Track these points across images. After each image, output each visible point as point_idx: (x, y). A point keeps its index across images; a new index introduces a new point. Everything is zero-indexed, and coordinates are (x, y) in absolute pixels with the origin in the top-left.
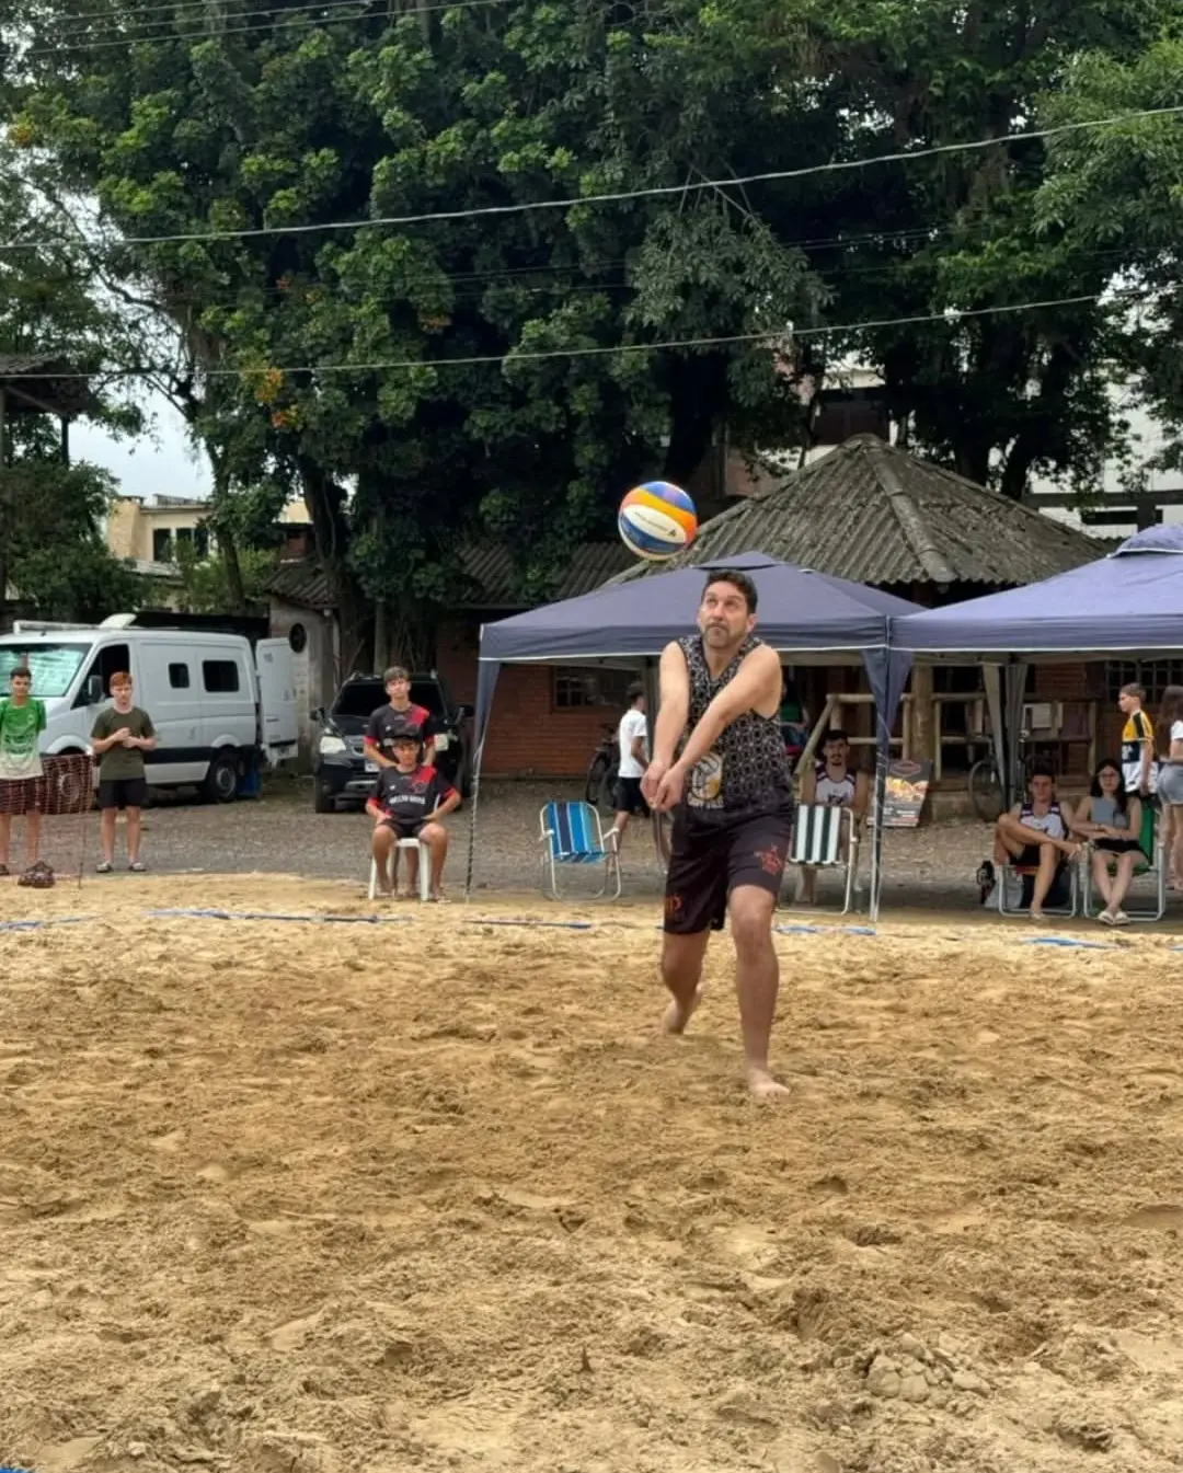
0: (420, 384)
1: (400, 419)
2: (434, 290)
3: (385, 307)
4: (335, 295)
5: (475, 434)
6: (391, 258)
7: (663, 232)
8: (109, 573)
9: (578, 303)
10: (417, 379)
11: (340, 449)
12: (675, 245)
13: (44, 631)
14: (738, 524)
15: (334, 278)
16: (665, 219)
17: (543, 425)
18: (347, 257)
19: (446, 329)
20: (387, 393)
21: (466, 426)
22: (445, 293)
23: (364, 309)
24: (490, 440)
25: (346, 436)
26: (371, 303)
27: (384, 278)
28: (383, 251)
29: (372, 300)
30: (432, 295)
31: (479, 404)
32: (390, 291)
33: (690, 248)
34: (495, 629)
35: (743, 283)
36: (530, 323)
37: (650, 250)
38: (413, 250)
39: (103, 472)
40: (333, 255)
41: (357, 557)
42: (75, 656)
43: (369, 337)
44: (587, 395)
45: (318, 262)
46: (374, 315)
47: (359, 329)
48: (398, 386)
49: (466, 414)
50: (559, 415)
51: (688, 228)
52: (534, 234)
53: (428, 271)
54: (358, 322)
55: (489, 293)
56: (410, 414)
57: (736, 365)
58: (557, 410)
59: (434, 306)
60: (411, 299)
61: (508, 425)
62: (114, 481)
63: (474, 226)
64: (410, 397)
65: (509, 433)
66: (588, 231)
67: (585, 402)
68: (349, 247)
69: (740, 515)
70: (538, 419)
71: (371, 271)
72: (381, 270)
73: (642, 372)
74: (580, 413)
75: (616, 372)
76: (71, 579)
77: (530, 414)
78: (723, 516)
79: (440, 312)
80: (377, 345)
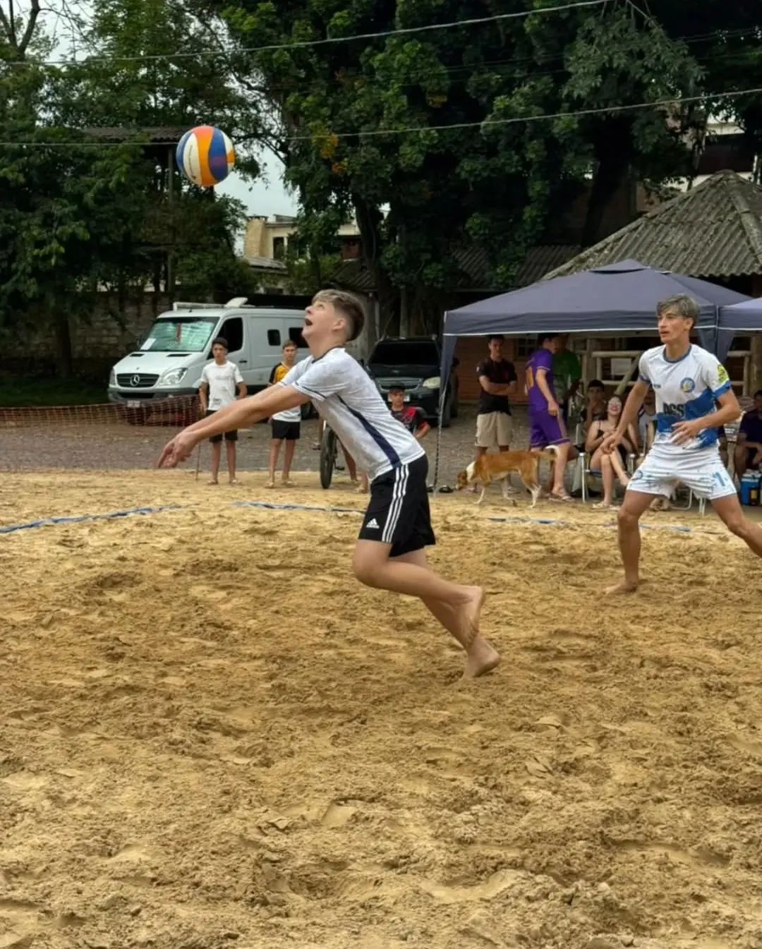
0: (427, 142)
1: (414, 167)
2: (437, 76)
3: (404, 90)
4: (372, 83)
5: (463, 175)
6: (409, 56)
7: (590, 31)
8: (232, 271)
9: (532, 83)
10: (425, 138)
11: (376, 187)
12: (596, 41)
13: (191, 309)
14: (635, 235)
15: (372, 71)
16: (590, 22)
17: (507, 168)
18: (380, 56)
19: (444, 104)
20: (405, 149)
21: (458, 170)
22: (444, 80)
23: (390, 93)
24: (472, 179)
25: (379, 179)
26: (396, 87)
27: (403, 70)
28: (403, 52)
29: (396, 86)
30: (435, 81)
31: (466, 155)
32: (408, 79)
33: (607, 43)
34: (454, 315)
35: (643, 66)
36: (498, 98)
37: (580, 45)
38: (422, 51)
39: (236, 202)
40: (372, 55)
41: (387, 259)
42: (209, 325)
43: (393, 111)
44: (536, 147)
45: (362, 60)
46: (397, 95)
47: (386, 106)
48: (412, 144)
49: (456, 162)
50: (518, 161)
51: (606, 30)
52: (503, 37)
53: (432, 65)
54: (386, 101)
55: (472, 79)
56: (419, 164)
57: (636, 125)
58: (516, 158)
59: (436, 89)
60: (422, 84)
61: (484, 169)
62: (244, 207)
63: (464, 32)
64: (420, 152)
65: (485, 174)
66: (538, 34)
67: (535, 152)
68: (381, 50)
69: (636, 229)
70: (504, 164)
71: (395, 65)
72: (401, 64)
73: (573, 131)
74: (531, 159)
75: (556, 130)
76: (209, 275)
77: (499, 161)
78: (624, 229)
79: (440, 93)
80: (399, 117)
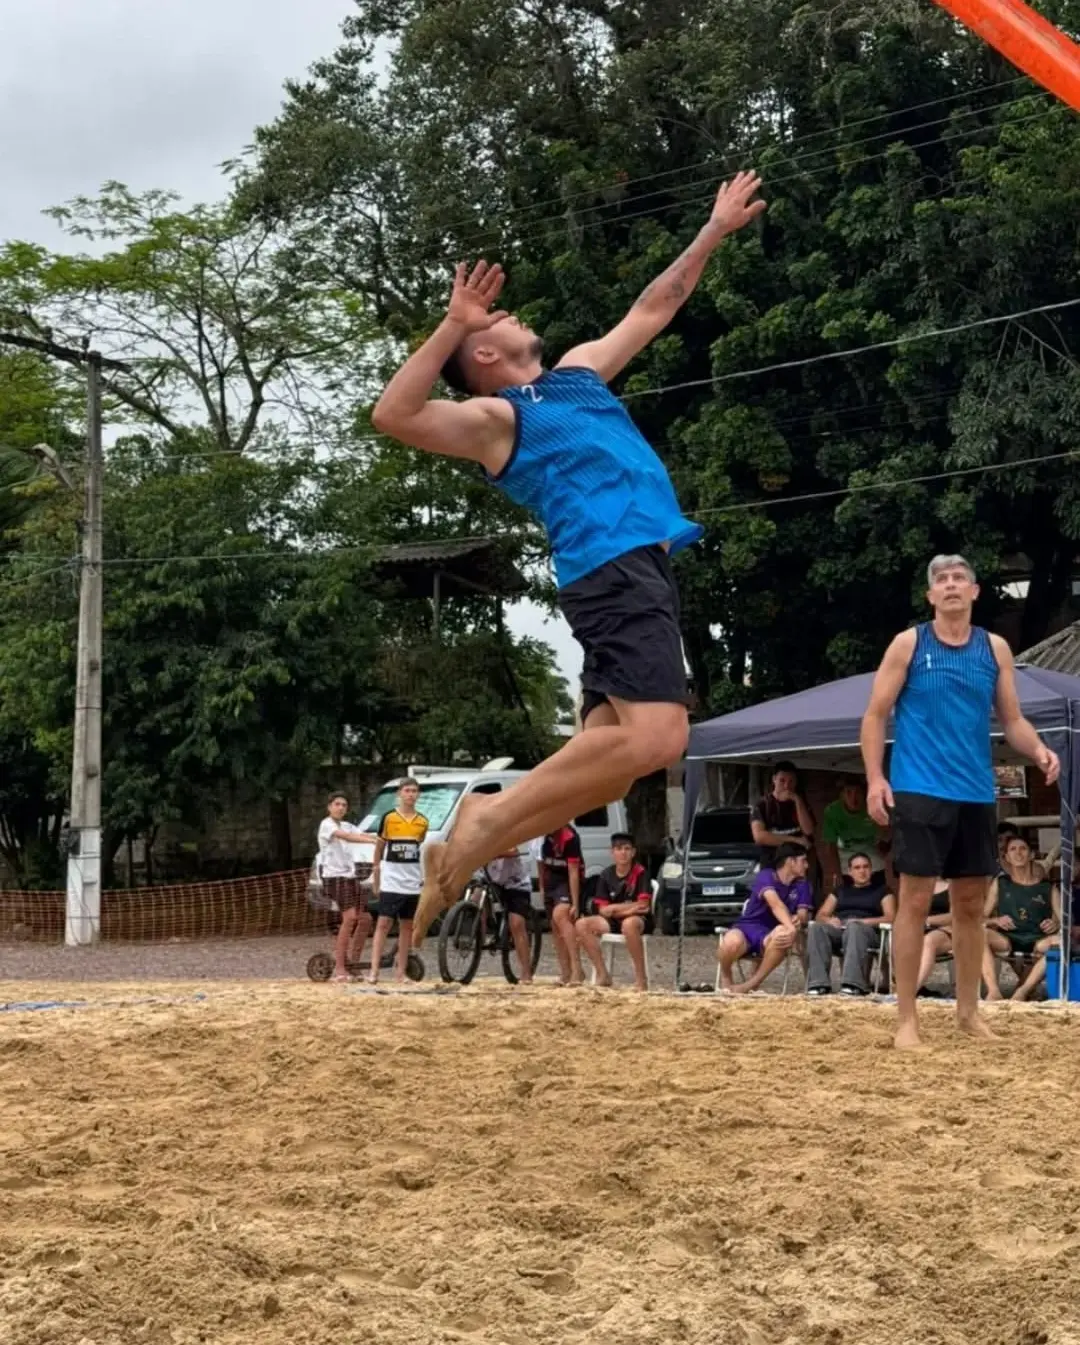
0: (760, 537)
1: (741, 569)
2: (771, 450)
3: (727, 470)
4: (685, 462)
5: (818, 581)
6: (731, 426)
7: (979, 380)
8: (500, 725)
9: (908, 453)
10: (757, 532)
11: (692, 601)
12: (990, 390)
13: (428, 775)
14: (1059, 649)
15: (683, 449)
16: (978, 368)
17: (878, 568)
18: (694, 427)
19: (784, 485)
20: (729, 548)
21: (810, 575)
22: (781, 454)
23: (707, 473)
24: (832, 586)
25: (696, 590)
26: (713, 466)
27: (725, 443)
28: (724, 420)
29: (715, 464)
30: (769, 456)
31: (823, 554)
32: (731, 454)
33: (1005, 393)
35: (1058, 421)
36: (855, 474)
37: (966, 399)
38: (752, 418)
39: (542, 645)
40: (682, 428)
41: (715, 701)
42: (452, 794)
43: (710, 497)
44: (917, 537)
45: (670, 435)
46: (715, 477)
47: (701, 490)
48: (740, 539)
49: (809, 563)
50: (893, 558)
51: (1001, 379)
52: (863, 395)
53: (766, 436)
54: (702, 484)
55: (822, 450)
56: (750, 564)
57: (1060, 502)
58: (890, 554)
59: (772, 465)
60: (751, 461)
61: (848, 572)
63: (812, 392)
64: (753, 550)
65: (850, 578)
66: (908, 386)
67: (915, 544)
68: (696, 420)
69: (1063, 641)
70: (874, 563)
71: (714, 439)
72: (721, 437)
73: (967, 513)
74: (910, 554)
75: (943, 514)
76: (465, 730)
77: (867, 559)
78: (1044, 643)
79: (779, 471)
80: (720, 502)
